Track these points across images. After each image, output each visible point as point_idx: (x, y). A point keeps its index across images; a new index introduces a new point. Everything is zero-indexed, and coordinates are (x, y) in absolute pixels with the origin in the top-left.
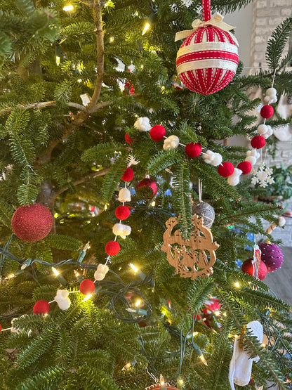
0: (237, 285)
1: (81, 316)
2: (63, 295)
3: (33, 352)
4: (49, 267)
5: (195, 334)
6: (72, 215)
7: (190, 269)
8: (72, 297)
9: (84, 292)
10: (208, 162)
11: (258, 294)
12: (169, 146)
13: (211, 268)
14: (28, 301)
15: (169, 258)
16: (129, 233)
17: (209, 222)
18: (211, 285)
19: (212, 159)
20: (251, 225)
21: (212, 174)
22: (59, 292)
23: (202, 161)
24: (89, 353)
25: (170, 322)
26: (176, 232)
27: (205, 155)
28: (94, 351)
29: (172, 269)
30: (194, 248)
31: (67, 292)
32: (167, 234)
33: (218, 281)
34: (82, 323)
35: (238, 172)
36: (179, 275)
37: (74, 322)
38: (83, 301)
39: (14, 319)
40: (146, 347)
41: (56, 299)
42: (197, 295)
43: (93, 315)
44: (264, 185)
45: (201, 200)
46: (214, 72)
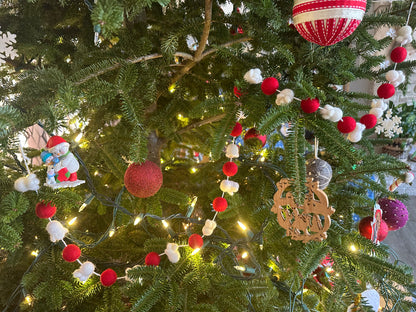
0: (353, 248)
1: (190, 269)
2: (173, 248)
3: (147, 302)
4: (159, 220)
5: (305, 291)
6: (177, 162)
7: (302, 232)
8: (182, 251)
9: (192, 246)
10: (326, 117)
11: (377, 261)
12: (282, 102)
13: (325, 233)
14: (139, 250)
15: (280, 220)
16: (237, 190)
17: (326, 181)
18: (324, 249)
19: (331, 114)
20: (372, 183)
21: (330, 131)
22: (169, 245)
23: (320, 116)
24: (198, 306)
25: (278, 276)
26: (288, 194)
27: (323, 110)
28: (203, 305)
29: (282, 231)
30: (308, 211)
31: (177, 246)
32: (278, 195)
33: (332, 245)
34: (191, 277)
35: (361, 127)
36: (289, 237)
37: (184, 275)
38: (191, 254)
39: (128, 269)
40: (254, 302)
41: (166, 251)
42: (309, 261)
43: (202, 269)
44: (390, 134)
45: (316, 157)
46: (336, 23)
